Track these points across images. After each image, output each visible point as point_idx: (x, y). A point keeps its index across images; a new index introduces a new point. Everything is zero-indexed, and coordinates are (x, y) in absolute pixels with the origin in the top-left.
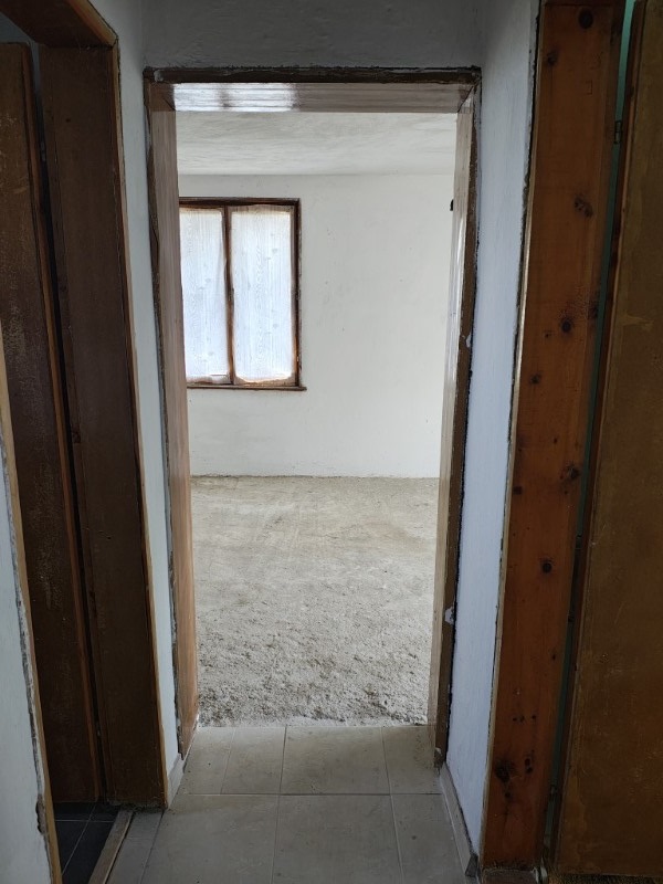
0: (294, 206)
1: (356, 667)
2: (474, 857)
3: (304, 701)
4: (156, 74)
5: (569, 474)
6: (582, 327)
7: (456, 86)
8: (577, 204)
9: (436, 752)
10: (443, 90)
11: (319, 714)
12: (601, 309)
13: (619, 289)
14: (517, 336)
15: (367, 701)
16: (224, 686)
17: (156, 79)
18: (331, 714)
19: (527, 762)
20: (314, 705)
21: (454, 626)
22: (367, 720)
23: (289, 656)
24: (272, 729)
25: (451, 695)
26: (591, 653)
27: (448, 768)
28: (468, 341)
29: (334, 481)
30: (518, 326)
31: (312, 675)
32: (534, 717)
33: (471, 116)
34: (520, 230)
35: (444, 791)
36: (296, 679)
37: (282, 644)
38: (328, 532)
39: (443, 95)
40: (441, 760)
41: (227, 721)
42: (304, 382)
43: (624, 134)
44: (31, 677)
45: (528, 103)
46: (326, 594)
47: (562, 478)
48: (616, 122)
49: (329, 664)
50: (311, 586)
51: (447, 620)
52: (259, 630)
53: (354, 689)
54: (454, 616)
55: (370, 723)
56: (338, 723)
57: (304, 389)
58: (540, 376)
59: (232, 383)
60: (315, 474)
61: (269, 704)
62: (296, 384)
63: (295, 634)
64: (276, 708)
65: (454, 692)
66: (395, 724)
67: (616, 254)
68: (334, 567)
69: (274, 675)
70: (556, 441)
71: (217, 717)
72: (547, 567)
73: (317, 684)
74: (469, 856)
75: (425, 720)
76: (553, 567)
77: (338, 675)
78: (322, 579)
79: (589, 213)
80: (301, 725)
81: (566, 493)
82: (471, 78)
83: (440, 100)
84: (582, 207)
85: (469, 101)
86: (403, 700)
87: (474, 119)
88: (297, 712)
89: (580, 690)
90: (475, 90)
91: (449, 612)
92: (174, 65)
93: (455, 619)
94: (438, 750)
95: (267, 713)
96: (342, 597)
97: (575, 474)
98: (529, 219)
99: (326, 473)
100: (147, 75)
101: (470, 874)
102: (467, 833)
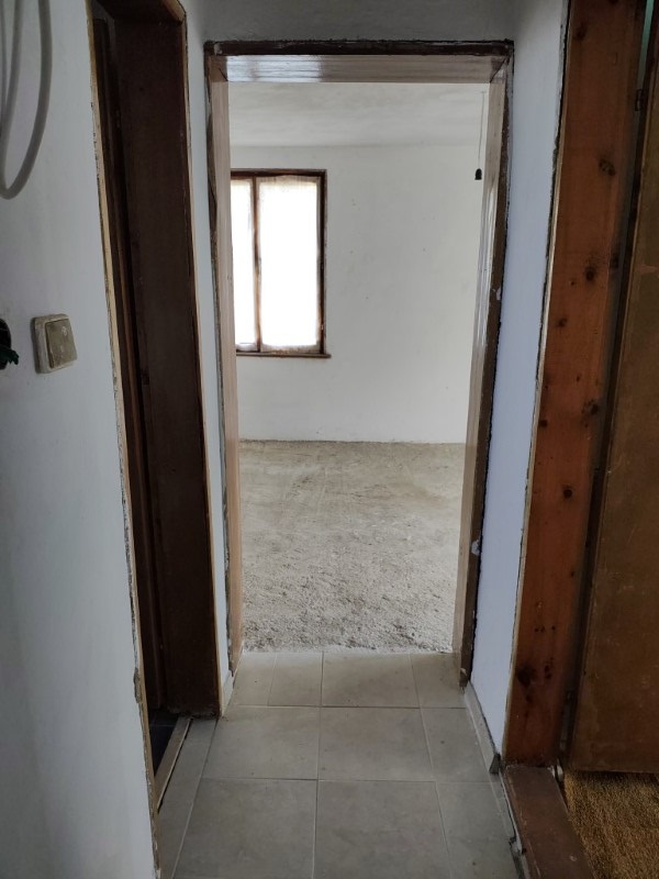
0: (320, 177)
1: (384, 605)
2: (497, 756)
3: (339, 632)
4: (216, 48)
5: (589, 409)
6: (604, 276)
7: (488, 58)
8: (601, 165)
9: (461, 673)
10: (477, 62)
11: (352, 643)
12: (622, 260)
13: (637, 242)
14: (545, 284)
15: (396, 632)
16: (264, 620)
17: (216, 52)
18: (363, 643)
19: (547, 669)
20: (347, 636)
21: (480, 557)
22: (397, 648)
23: (322, 595)
24: (311, 655)
25: (475, 620)
26: (606, 570)
27: (472, 686)
28: (498, 294)
29: (356, 446)
30: (547, 275)
31: (344, 611)
32: (553, 628)
33: (504, 86)
34: (550, 188)
35: (468, 706)
36: (329, 614)
37: (315, 585)
38: (353, 490)
39: (478, 66)
40: (466, 679)
41: (269, 648)
42: (328, 350)
43: (644, 102)
44: (132, 566)
45: (559, 74)
46: (353, 544)
47: (583, 412)
48: (638, 91)
49: (359, 602)
50: (340, 538)
51: (473, 552)
52: (292, 573)
53: (383, 623)
54: (480, 548)
55: (398, 651)
56: (370, 651)
57: (328, 356)
58: (565, 320)
59: (259, 351)
60: (339, 439)
61: (307, 634)
62: (320, 352)
63: (326, 577)
64: (313, 637)
65: (479, 617)
66: (422, 652)
67: (636, 210)
68: (361, 521)
69: (309, 610)
70: (578, 379)
71: (260, 645)
72: (567, 493)
73: (349, 618)
74: (493, 756)
75: (450, 650)
76: (574, 494)
77: (368, 611)
78: (350, 530)
79: (612, 173)
80: (337, 651)
81: (586, 426)
82: (503, 51)
83: (474, 70)
84: (606, 166)
85: (501, 73)
86: (429, 632)
87: (506, 87)
88: (332, 641)
89: (595, 604)
90: (508, 62)
91: (476, 545)
92: (233, 38)
93: (481, 551)
94: (464, 670)
95: (304, 641)
96: (368, 547)
97: (595, 409)
98: (558, 178)
99: (349, 439)
100: (208, 48)
101: (494, 771)
102: (491, 737)
